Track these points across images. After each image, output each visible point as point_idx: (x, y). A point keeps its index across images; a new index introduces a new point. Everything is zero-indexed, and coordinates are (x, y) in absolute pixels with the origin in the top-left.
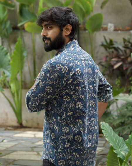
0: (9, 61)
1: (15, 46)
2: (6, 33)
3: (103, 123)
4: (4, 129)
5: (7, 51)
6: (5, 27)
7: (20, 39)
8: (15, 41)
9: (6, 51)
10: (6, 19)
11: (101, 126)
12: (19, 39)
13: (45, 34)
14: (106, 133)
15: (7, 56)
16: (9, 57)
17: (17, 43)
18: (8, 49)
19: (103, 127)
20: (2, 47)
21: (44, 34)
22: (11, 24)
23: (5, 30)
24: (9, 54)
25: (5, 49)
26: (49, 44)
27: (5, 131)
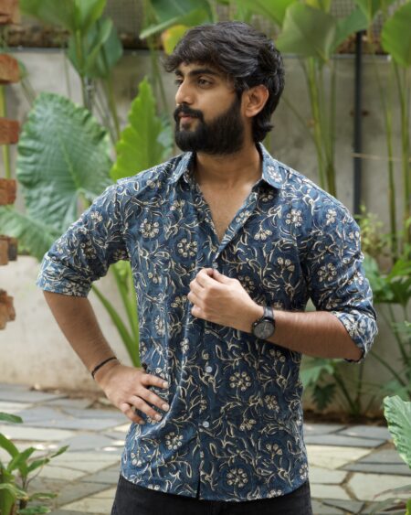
0: (110, 162)
1: (130, 112)
2: (100, 62)
3: (392, 402)
4: (87, 402)
5: (103, 129)
6: (96, 40)
7: (149, 87)
8: (132, 93)
9: (98, 126)
10: (99, 14)
11: (387, 409)
12: (144, 85)
13: (187, 99)
14: (400, 436)
15: (101, 146)
16: (108, 148)
17: (138, 99)
18: (106, 121)
19: (391, 414)
20: (86, 112)
21: (185, 97)
22: (118, 31)
23: (97, 49)
24: (107, 138)
25: (95, 119)
26: (193, 129)
27: (91, 413)
